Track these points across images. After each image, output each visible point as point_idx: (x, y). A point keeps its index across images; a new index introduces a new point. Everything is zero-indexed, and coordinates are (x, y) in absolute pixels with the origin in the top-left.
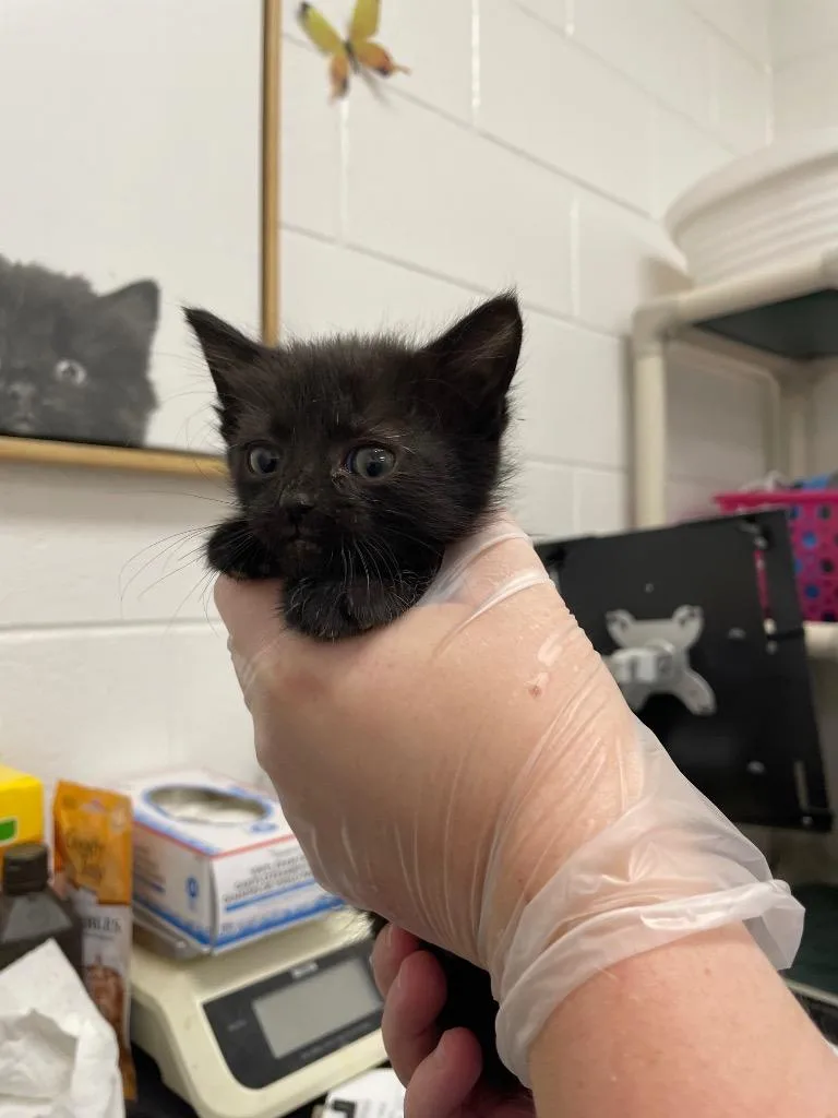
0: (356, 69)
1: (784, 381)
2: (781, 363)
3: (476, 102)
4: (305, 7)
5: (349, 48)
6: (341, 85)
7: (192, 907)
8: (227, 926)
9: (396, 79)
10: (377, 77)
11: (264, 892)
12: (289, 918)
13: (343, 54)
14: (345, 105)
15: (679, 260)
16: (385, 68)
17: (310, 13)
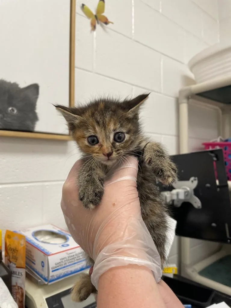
0: (98, 23)
1: (223, 110)
2: (222, 105)
3: (133, 32)
4: (83, 5)
5: (96, 16)
6: (94, 27)
7: (43, 270)
8: (53, 276)
9: (110, 25)
10: (104, 25)
11: (64, 266)
12: (72, 273)
13: (94, 18)
14: (95, 33)
15: (192, 75)
16: (106, 23)
17: (85, 7)
